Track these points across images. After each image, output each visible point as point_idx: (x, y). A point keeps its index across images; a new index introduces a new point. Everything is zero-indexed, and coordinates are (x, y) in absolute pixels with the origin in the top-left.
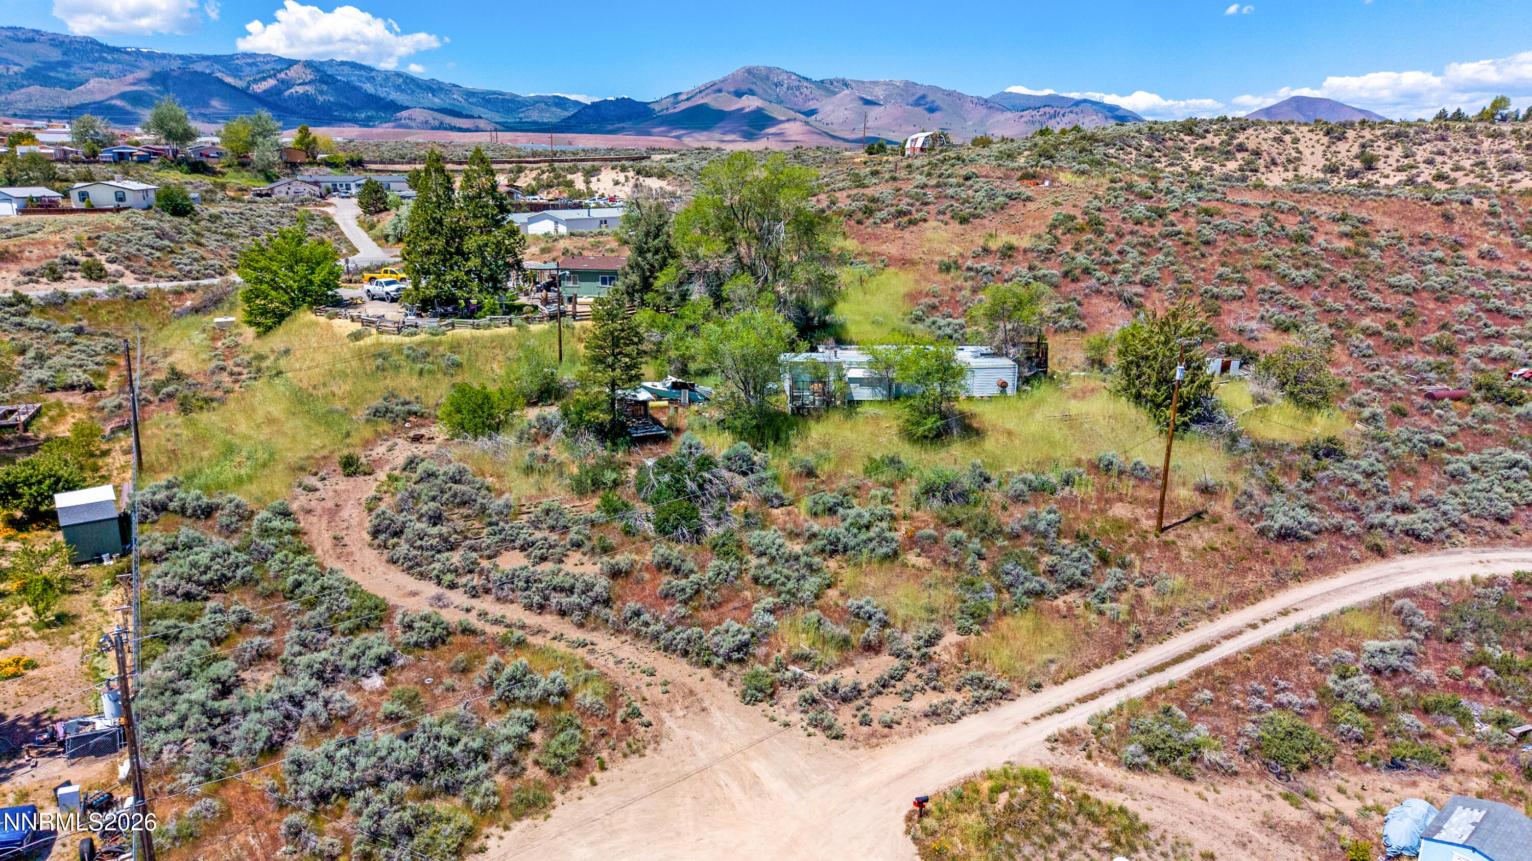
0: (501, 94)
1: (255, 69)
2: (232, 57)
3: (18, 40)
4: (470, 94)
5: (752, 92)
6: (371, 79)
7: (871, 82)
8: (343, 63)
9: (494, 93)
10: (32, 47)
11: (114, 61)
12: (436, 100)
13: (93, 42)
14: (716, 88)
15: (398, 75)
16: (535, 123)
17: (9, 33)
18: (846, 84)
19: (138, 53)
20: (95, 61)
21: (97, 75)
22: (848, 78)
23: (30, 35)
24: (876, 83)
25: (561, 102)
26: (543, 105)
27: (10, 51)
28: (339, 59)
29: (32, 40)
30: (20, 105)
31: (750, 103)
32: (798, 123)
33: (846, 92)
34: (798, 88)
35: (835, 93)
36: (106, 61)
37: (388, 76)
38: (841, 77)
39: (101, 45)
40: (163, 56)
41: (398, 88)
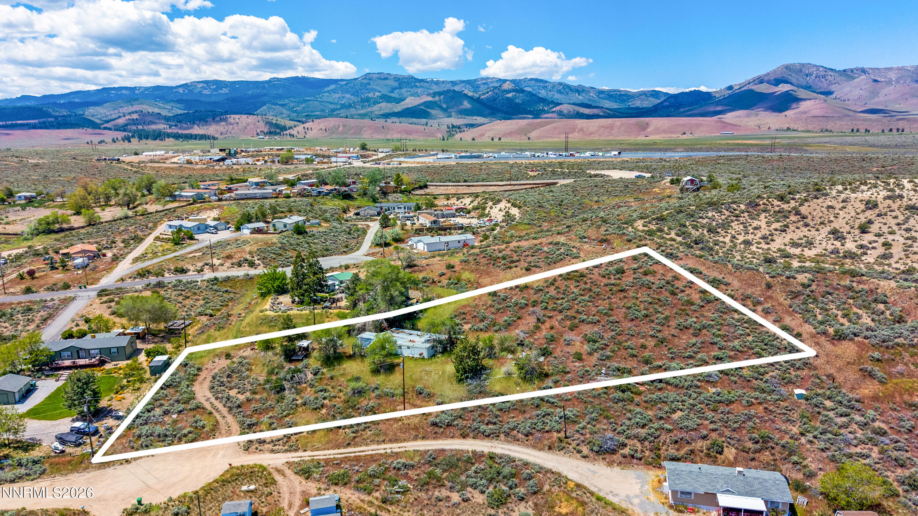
0: (619, 91)
1: (486, 86)
2: (475, 80)
3: (381, 79)
4: (602, 92)
5: (786, 82)
6: (545, 88)
7: (886, 69)
8: (531, 79)
9: (615, 91)
10: (386, 82)
11: (421, 87)
12: (580, 97)
13: (413, 78)
14: (760, 80)
15: (560, 84)
16: (637, 108)
17: (378, 76)
18: (863, 71)
19: (432, 81)
20: (412, 87)
21: (412, 95)
22: (866, 66)
23: (386, 76)
24: (890, 69)
25: (655, 94)
26: (644, 97)
27: (377, 85)
28: (529, 77)
29: (386, 79)
30: (376, 113)
31: (783, 88)
32: (817, 101)
33: (864, 77)
34: (824, 77)
35: (854, 78)
36: (417, 87)
37: (554, 85)
38: (860, 66)
39: (415, 79)
40: (443, 82)
41: (560, 92)
